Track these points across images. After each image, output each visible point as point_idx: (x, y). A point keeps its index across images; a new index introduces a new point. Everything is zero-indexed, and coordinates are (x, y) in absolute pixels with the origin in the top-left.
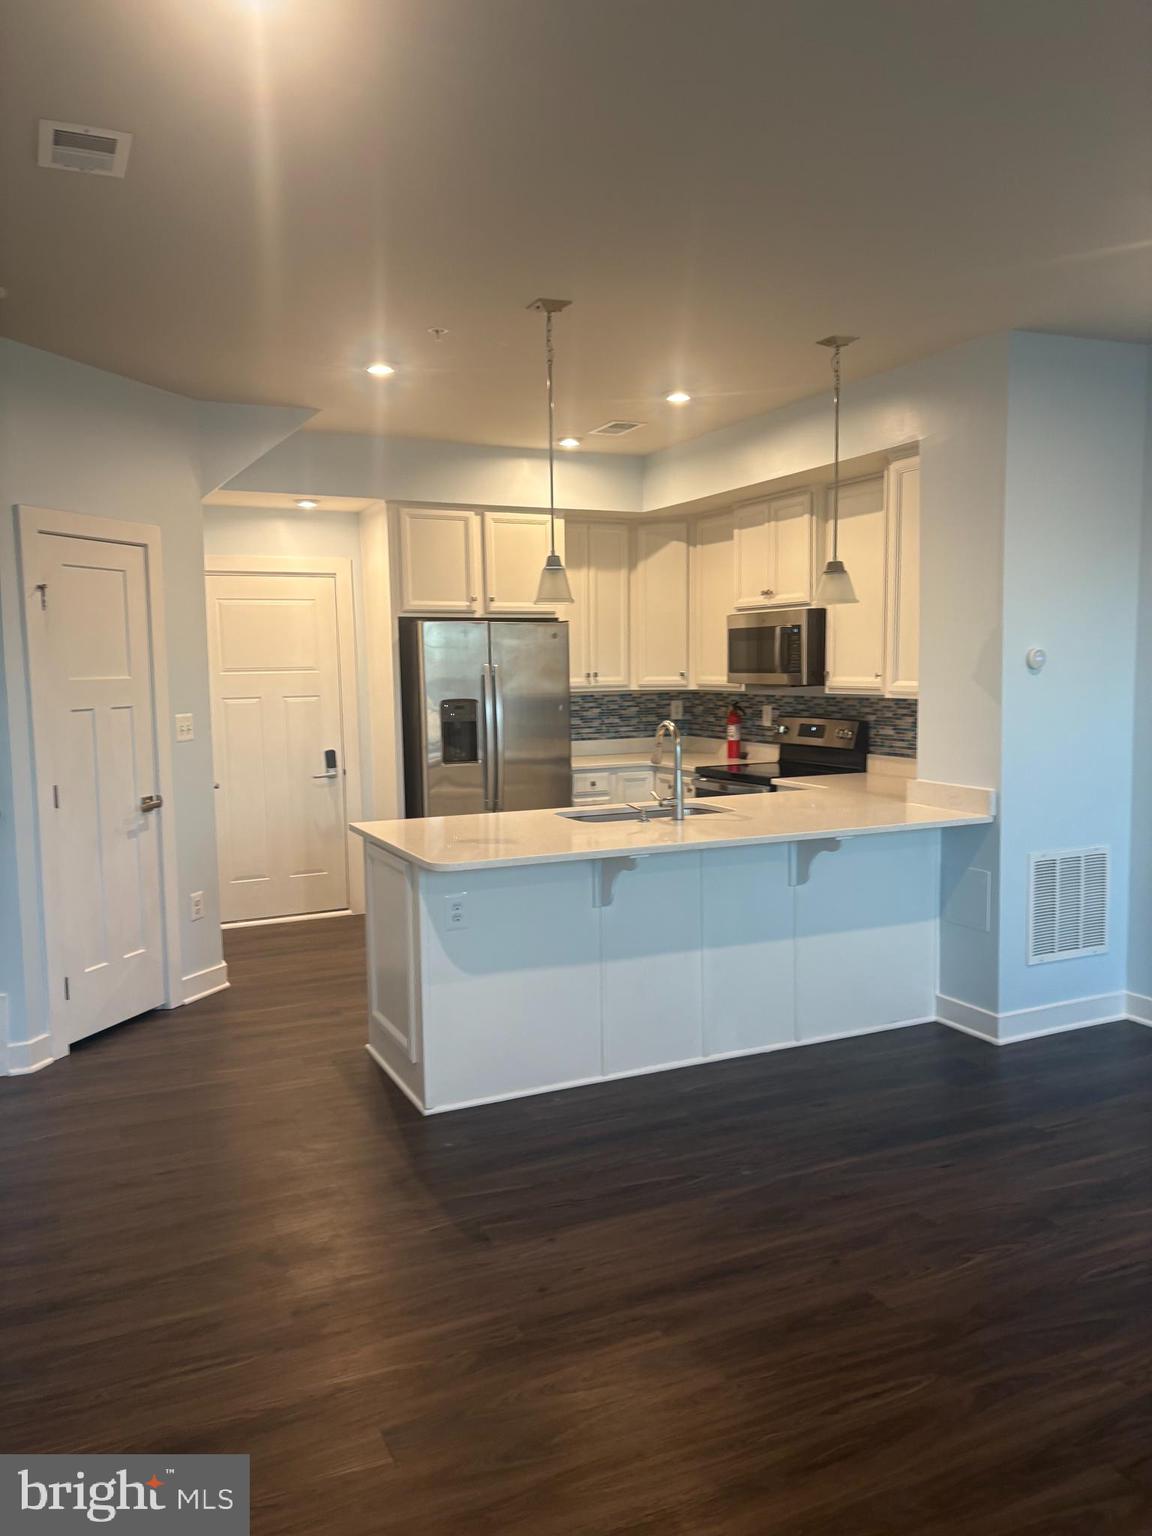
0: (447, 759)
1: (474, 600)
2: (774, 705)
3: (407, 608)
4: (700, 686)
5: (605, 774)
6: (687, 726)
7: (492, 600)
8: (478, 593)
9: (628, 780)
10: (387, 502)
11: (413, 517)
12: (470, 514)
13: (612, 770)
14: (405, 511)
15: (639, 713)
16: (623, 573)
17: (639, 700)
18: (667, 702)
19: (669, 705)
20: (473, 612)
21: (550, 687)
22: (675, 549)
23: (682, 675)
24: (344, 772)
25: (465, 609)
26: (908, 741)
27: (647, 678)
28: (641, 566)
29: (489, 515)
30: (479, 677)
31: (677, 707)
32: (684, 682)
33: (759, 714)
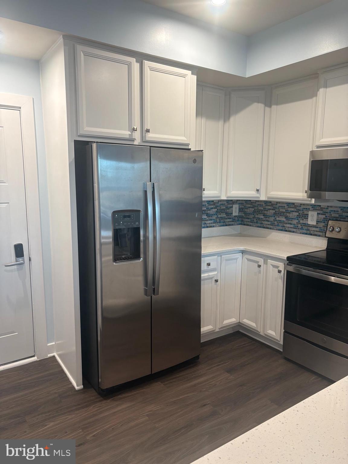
0: (116, 258)
1: (135, 130)
2: (319, 212)
3: (81, 132)
4: (268, 198)
5: (216, 257)
7: (148, 131)
8: (137, 125)
9: (227, 260)
11: (86, 54)
12: (133, 60)
13: (219, 254)
14: (80, 49)
16: (221, 123)
18: (231, 205)
20: (133, 140)
22: (257, 108)
23: (258, 190)
24: (30, 260)
25: (128, 137)
27: (233, 192)
28: (232, 119)
29: (147, 63)
32: (258, 195)
33: (306, 217)
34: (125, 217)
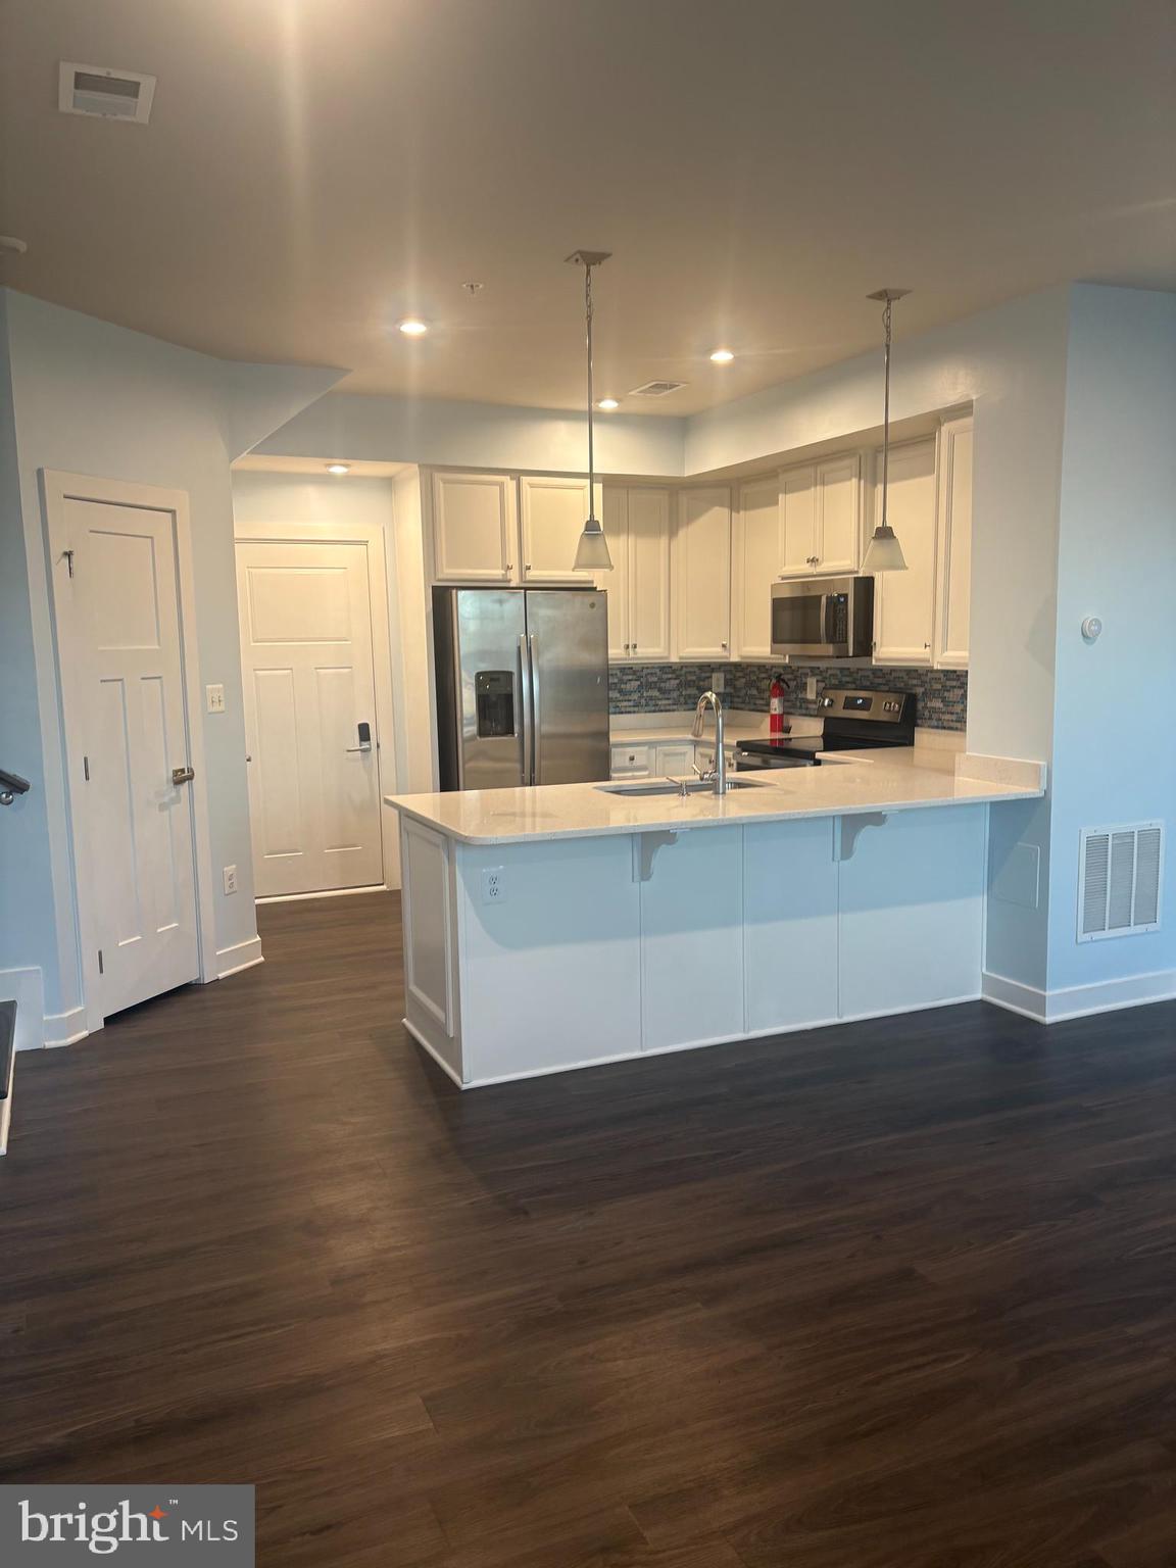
0: (482, 732)
1: (509, 568)
2: (819, 678)
3: (440, 576)
4: (742, 657)
5: (645, 748)
6: (729, 699)
7: (528, 568)
8: (513, 560)
9: (666, 755)
10: (419, 466)
11: (446, 482)
12: (506, 479)
13: (652, 744)
14: (438, 476)
15: (680, 685)
16: (664, 540)
17: (678, 673)
18: (708, 675)
19: (711, 677)
20: (509, 581)
21: (588, 658)
22: (719, 513)
23: (724, 646)
24: (378, 746)
25: (501, 577)
26: (957, 713)
27: (688, 650)
28: (682, 533)
29: (525, 480)
30: (516, 649)
31: (718, 680)
32: (726, 654)
33: (803, 687)
34: (492, 680)
